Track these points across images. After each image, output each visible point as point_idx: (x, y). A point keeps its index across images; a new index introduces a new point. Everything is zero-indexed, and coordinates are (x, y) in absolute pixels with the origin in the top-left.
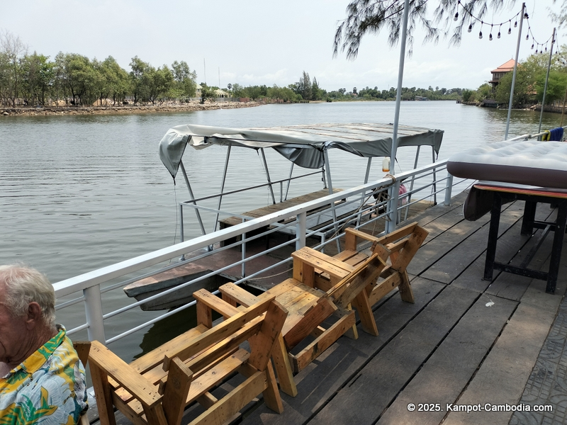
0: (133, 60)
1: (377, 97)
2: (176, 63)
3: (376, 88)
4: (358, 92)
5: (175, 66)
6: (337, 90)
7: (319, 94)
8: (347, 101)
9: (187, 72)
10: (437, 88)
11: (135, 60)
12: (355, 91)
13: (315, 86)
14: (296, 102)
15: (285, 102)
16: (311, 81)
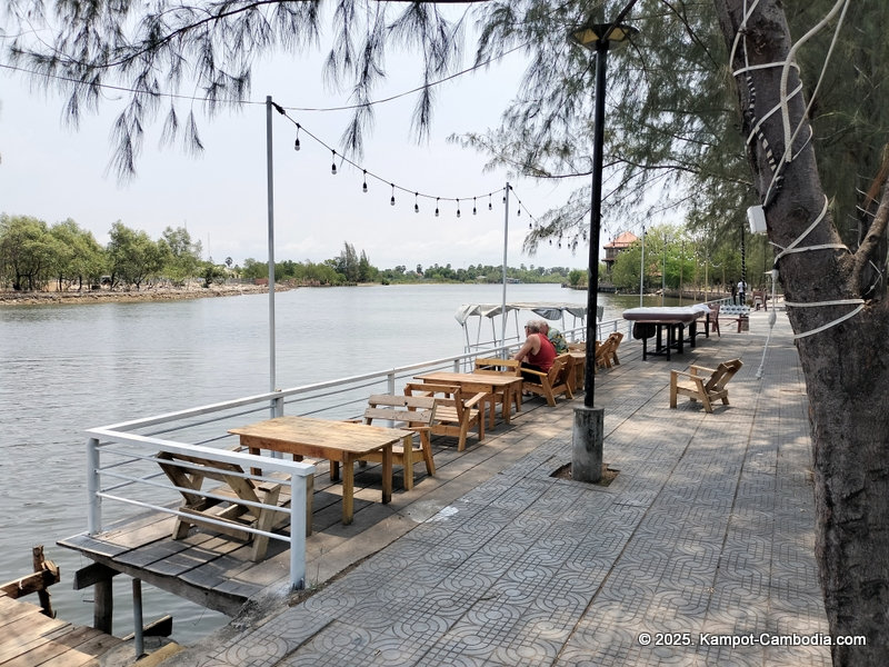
0: (114, 226)
1: (452, 278)
2: (169, 230)
3: (449, 266)
4: (423, 270)
5: (168, 234)
6: (393, 268)
7: (368, 273)
8: (411, 283)
9: (187, 243)
10: (532, 267)
11: (118, 226)
12: (419, 270)
13: (364, 262)
14: (338, 285)
15: (323, 284)
16: (358, 255)
